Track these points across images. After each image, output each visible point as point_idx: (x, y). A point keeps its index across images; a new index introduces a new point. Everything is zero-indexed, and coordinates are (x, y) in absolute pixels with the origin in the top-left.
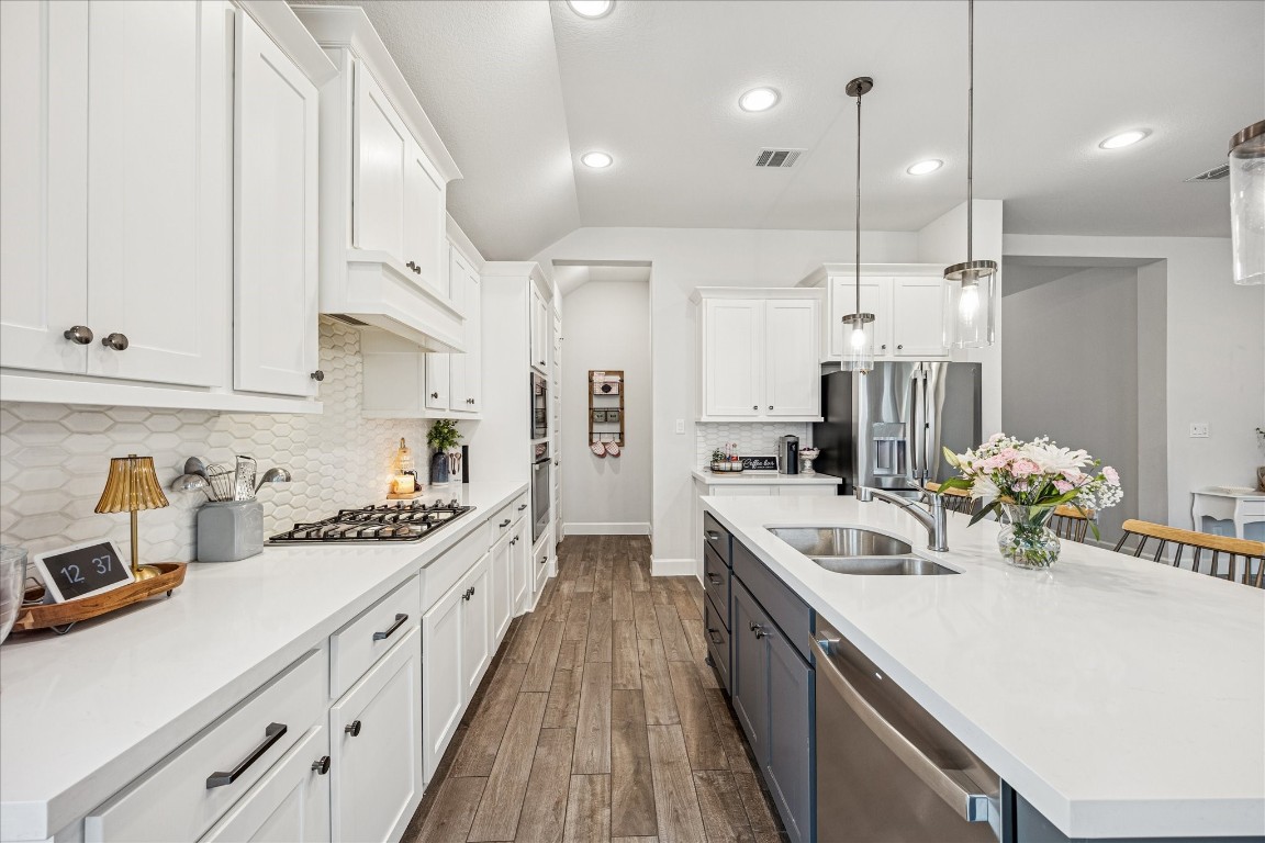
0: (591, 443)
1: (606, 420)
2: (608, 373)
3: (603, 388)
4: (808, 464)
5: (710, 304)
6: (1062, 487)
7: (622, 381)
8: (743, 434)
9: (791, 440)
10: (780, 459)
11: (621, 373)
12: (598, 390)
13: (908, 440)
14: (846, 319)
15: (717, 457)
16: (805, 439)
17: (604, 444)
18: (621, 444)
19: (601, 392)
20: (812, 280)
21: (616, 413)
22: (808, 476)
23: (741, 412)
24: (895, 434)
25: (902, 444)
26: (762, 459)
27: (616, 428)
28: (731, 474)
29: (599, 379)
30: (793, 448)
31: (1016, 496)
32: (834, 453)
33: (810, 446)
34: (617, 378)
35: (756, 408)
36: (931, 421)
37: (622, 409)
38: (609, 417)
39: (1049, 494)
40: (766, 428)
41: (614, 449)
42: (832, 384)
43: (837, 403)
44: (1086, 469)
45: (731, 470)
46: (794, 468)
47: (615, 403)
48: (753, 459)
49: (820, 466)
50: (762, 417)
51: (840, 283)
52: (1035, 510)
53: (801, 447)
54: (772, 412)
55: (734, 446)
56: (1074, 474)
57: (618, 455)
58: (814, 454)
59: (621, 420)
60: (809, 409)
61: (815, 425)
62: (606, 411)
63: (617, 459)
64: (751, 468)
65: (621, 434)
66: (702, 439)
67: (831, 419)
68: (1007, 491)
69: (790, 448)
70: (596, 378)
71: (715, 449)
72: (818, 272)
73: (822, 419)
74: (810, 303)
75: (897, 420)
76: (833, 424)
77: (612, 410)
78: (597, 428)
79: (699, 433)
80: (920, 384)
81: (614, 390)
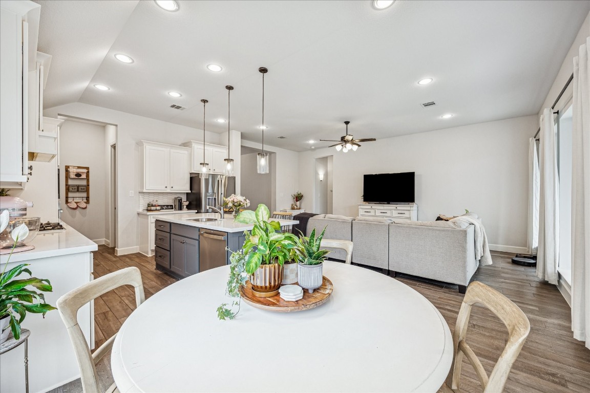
0: (67, 202)
1: (78, 191)
2: (79, 167)
3: (76, 175)
4: (185, 207)
5: (148, 148)
6: (241, 203)
7: (88, 172)
8: (160, 197)
9: (179, 198)
10: (175, 205)
11: (88, 168)
12: (72, 176)
13: (217, 198)
14: (201, 164)
15: (149, 205)
16: (184, 198)
17: (76, 203)
18: (88, 202)
19: (75, 177)
20: (186, 145)
21: (85, 188)
22: (185, 210)
23: (161, 189)
24: (213, 196)
25: (215, 199)
26: (167, 206)
27: (85, 195)
28: (156, 211)
29: (73, 171)
30: (180, 201)
31: (235, 205)
32: (194, 203)
33: (185, 200)
34: (85, 171)
35: (166, 187)
36: (223, 192)
37: (88, 185)
38: (80, 190)
39: (240, 205)
40: (169, 194)
41: (84, 205)
42: (194, 179)
43: (195, 187)
44: (245, 200)
45: (156, 210)
46: (181, 208)
47: (84, 183)
48: (164, 206)
49: (189, 207)
50: (168, 190)
51: (197, 148)
52: (238, 208)
53: (183, 201)
54: (172, 189)
55: (157, 201)
56: (243, 201)
57: (85, 208)
58: (187, 203)
59: (87, 191)
60: (186, 188)
61: (187, 194)
62: (78, 187)
63: (85, 210)
64: (163, 209)
65: (88, 198)
66: (142, 199)
67: (193, 192)
68: (234, 205)
69: (179, 201)
70: (71, 170)
71: (148, 202)
72: (189, 142)
73: (190, 192)
74: (186, 152)
75: (213, 192)
76: (194, 193)
77: (82, 186)
78: (70, 195)
79: (141, 196)
80: (220, 181)
81: (84, 176)
